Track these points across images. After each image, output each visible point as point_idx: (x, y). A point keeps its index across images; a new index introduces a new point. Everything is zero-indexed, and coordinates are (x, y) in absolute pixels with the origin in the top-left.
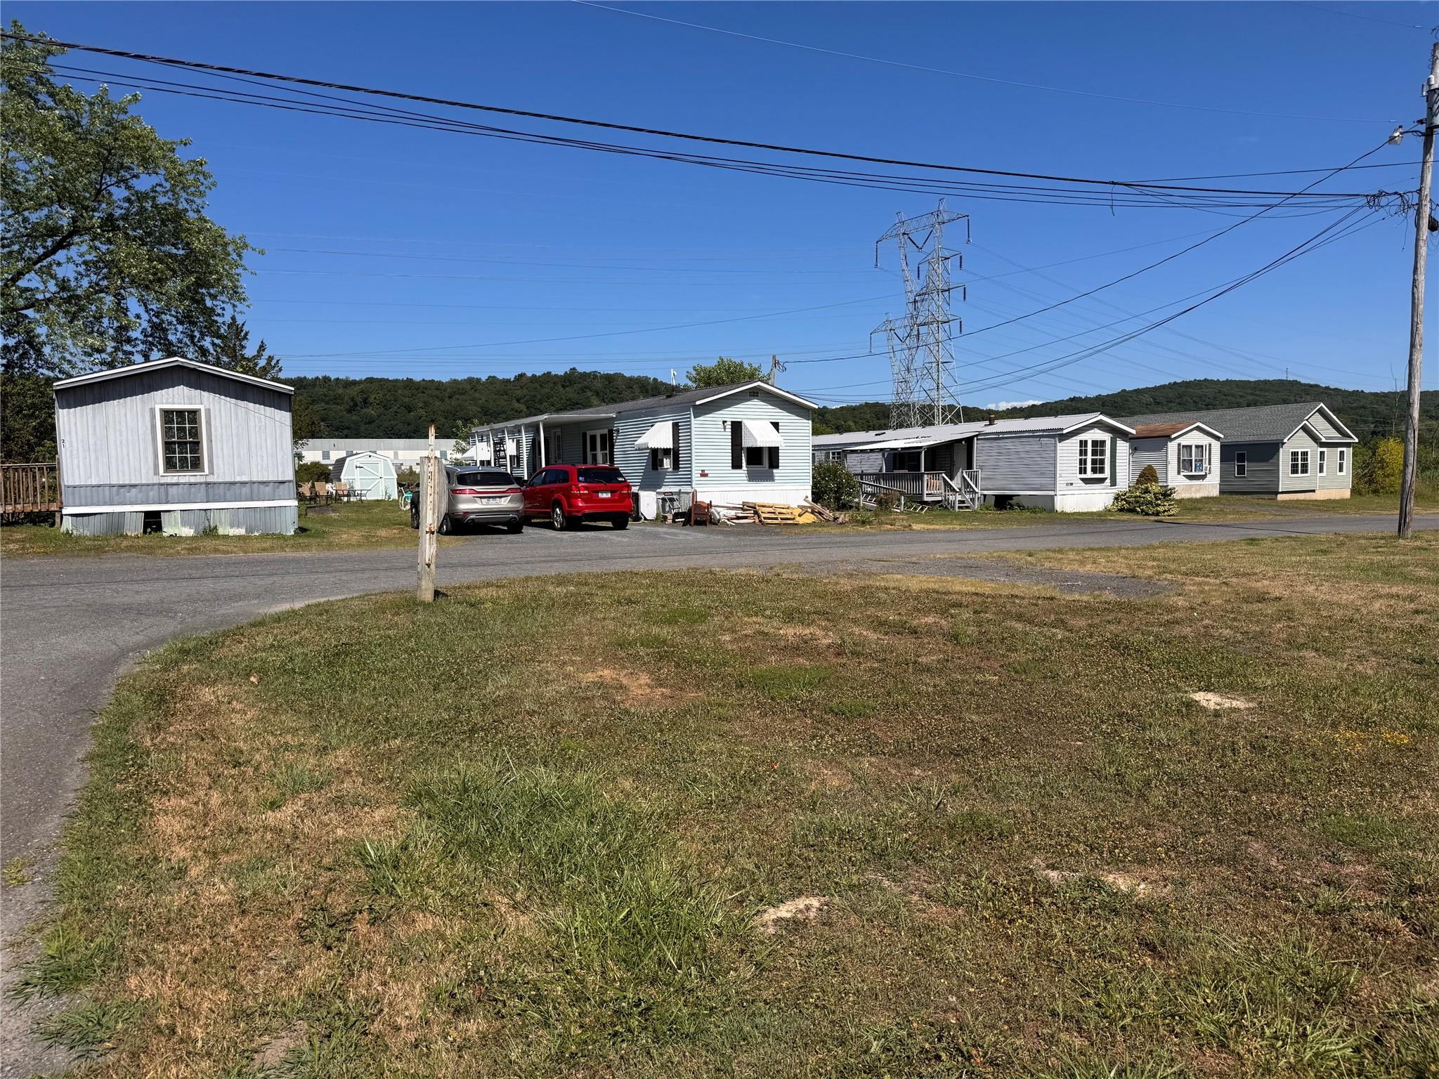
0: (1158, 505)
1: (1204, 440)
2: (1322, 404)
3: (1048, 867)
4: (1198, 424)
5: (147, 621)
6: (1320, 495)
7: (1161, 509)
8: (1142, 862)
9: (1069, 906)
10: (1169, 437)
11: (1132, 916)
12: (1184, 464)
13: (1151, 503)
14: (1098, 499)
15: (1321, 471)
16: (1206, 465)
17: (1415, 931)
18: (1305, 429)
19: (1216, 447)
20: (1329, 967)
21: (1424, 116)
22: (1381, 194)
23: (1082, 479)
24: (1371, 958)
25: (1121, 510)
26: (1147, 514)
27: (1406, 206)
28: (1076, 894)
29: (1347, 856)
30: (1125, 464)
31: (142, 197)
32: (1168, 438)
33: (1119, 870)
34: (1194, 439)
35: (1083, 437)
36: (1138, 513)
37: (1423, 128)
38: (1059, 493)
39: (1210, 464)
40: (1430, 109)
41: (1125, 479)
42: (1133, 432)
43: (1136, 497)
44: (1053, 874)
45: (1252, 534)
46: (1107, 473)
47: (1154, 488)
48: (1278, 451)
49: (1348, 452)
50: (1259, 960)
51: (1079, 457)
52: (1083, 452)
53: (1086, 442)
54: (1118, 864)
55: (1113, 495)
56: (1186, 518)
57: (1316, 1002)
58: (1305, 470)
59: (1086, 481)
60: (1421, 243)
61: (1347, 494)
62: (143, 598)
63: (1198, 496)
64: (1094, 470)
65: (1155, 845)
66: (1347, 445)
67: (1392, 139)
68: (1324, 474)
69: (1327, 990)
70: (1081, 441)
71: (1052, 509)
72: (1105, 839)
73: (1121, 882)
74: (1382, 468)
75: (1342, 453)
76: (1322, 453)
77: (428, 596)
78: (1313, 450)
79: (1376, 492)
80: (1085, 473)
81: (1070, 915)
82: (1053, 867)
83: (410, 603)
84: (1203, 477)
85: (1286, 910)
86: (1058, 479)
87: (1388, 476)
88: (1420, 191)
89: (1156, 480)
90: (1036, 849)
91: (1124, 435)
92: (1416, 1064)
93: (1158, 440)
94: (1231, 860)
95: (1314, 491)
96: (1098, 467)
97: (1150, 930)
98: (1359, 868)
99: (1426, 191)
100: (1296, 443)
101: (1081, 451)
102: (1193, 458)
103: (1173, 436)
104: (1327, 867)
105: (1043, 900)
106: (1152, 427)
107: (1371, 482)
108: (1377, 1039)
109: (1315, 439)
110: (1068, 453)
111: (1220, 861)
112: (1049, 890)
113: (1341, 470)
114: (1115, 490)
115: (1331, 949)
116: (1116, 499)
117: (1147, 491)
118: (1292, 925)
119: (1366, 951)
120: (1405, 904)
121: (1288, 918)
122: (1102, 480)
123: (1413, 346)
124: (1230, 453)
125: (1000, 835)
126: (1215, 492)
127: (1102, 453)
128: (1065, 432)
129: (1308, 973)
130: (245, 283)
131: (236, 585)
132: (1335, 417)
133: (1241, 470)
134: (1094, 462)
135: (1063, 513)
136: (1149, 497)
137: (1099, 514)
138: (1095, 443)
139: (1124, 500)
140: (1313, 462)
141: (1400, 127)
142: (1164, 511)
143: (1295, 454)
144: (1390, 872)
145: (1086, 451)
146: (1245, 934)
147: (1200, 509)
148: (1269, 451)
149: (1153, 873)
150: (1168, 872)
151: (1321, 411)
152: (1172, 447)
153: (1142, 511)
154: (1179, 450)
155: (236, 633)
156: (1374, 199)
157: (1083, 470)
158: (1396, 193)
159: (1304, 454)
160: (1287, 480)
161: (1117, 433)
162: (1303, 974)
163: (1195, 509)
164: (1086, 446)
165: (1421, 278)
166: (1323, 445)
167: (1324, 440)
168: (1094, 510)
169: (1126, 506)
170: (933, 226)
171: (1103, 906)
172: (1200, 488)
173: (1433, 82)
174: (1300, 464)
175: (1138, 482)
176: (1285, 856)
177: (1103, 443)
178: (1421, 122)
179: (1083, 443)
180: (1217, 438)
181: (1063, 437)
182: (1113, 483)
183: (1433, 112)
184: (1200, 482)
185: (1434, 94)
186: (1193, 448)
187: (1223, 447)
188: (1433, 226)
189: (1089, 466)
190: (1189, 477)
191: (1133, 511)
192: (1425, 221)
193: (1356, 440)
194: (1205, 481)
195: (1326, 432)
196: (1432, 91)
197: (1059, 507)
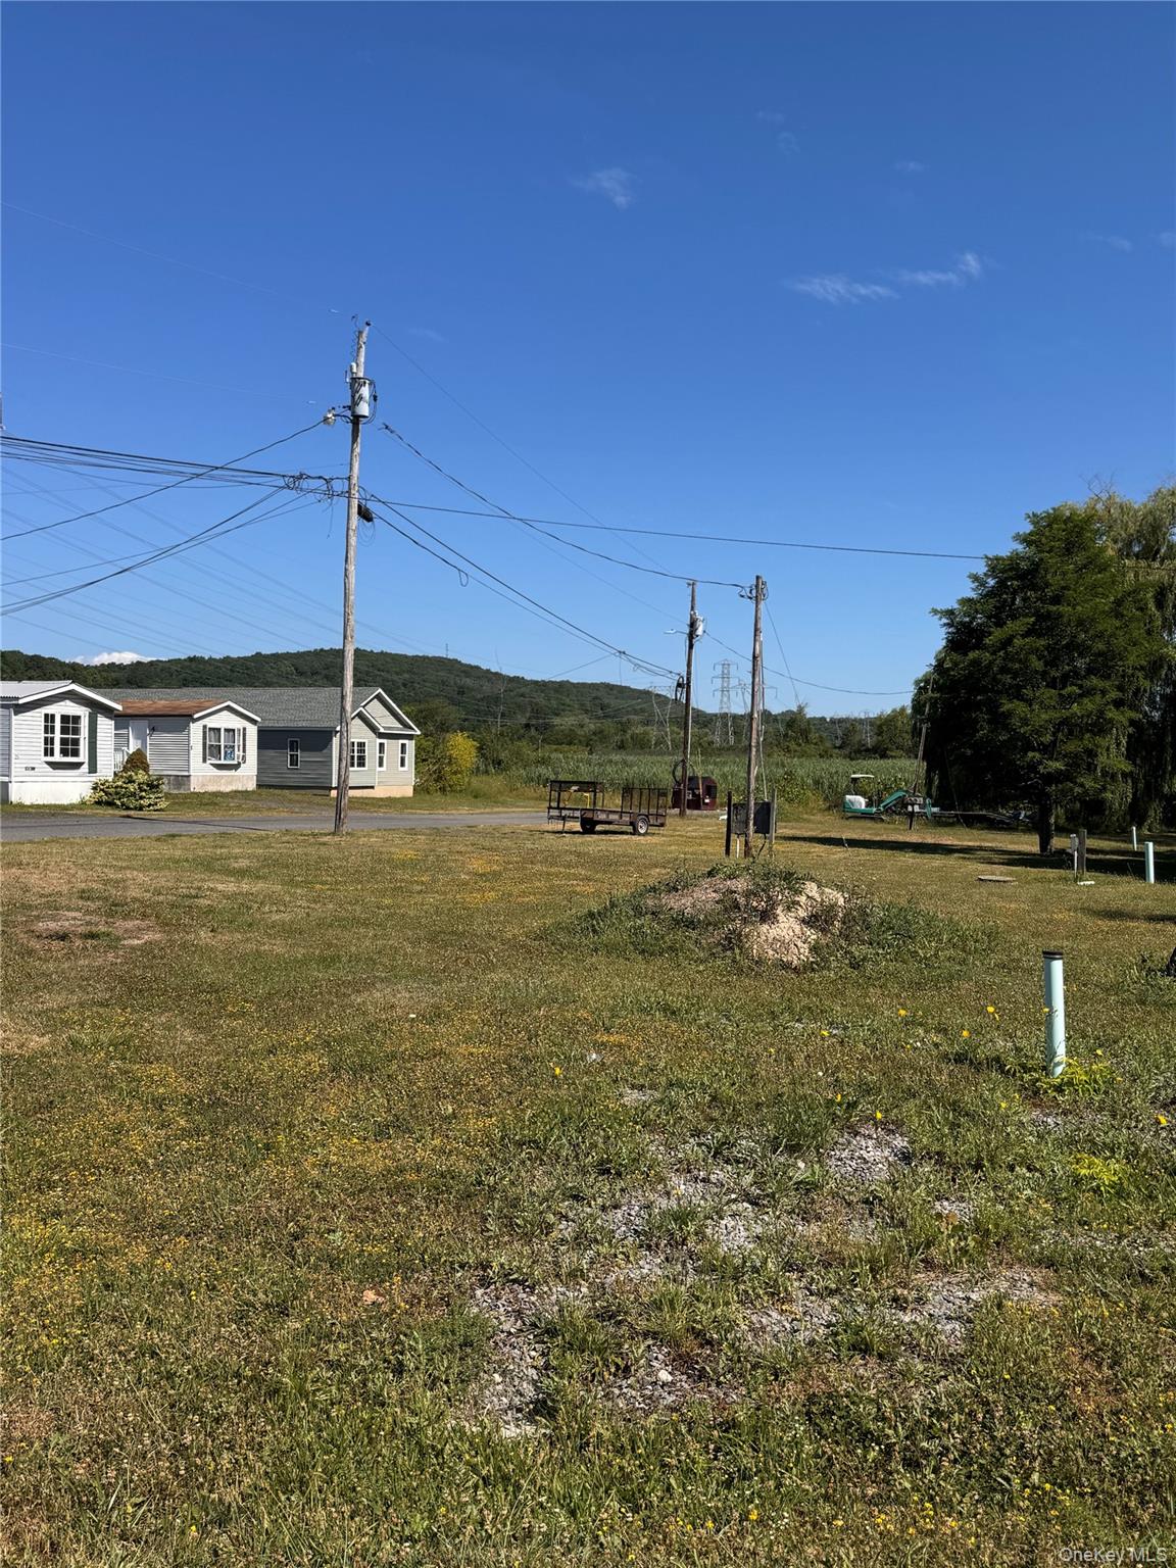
0: (141, 798)
1: (236, 723)
2: (380, 690)
4: (229, 703)
6: (379, 792)
7: (146, 802)
10: (191, 716)
12: (211, 751)
13: (133, 794)
14: (72, 789)
15: (381, 765)
16: (238, 753)
18: (360, 716)
19: (252, 732)
21: (349, 404)
22: (301, 477)
23: (48, 763)
25: (99, 803)
26: (128, 808)
27: (331, 492)
30: (110, 750)
32: (188, 718)
34: (224, 720)
35: (50, 709)
36: (118, 807)
37: (350, 415)
38: (13, 779)
39: (244, 751)
40: (353, 397)
41: (109, 762)
42: (120, 708)
43: (116, 787)
46: (84, 756)
47: (141, 777)
48: (331, 739)
49: (411, 745)
51: (43, 735)
52: (49, 729)
53: (53, 716)
55: (91, 784)
56: (184, 815)
58: (362, 764)
59: (55, 766)
60: (351, 533)
61: (409, 792)
63: (227, 789)
64: (64, 752)
66: (410, 737)
67: (326, 419)
68: (384, 769)
70: (46, 716)
71: (6, 800)
74: (450, 763)
75: (403, 745)
76: (381, 745)
78: (372, 743)
79: (443, 790)
80: (52, 755)
84: (236, 767)
86: (13, 761)
87: (455, 773)
88: (349, 478)
89: (146, 768)
91: (108, 712)
93: (179, 720)
95: (372, 787)
96: (70, 748)
99: (354, 481)
100: (349, 731)
101: (46, 727)
102: (222, 744)
103: (196, 716)
106: (176, 704)
107: (439, 779)
109: (373, 729)
110: (27, 730)
113: (403, 765)
114: (94, 778)
116: (94, 788)
117: (131, 781)
122: (78, 765)
124: (270, 739)
126: (251, 786)
127: (76, 731)
128: (21, 702)
132: (394, 705)
133: (294, 761)
134: (64, 742)
135: (21, 806)
136: (131, 787)
137: (72, 807)
138: (65, 719)
139: (102, 790)
140: (371, 753)
141: (333, 409)
142: (150, 805)
145: (53, 728)
147: (216, 804)
148: (318, 739)
151: (379, 697)
152: (196, 730)
153: (123, 804)
154: (204, 733)
156: (297, 481)
157: (49, 752)
158: (320, 477)
159: (361, 745)
160: (341, 774)
161: (97, 708)
164: (53, 721)
165: (352, 568)
166: (381, 735)
167: (382, 730)
168: (65, 802)
169: (105, 798)
172: (231, 780)
173: (355, 370)
174: (355, 757)
175: (125, 769)
177: (77, 719)
178: (348, 408)
179: (49, 718)
180: (252, 721)
181: (21, 709)
182: (93, 769)
183: (355, 401)
184: (233, 773)
185: (356, 383)
186: (222, 731)
187: (260, 732)
188: (365, 515)
189: (57, 747)
190: (219, 767)
191: (110, 804)
192: (355, 510)
193: (419, 733)
194: (239, 772)
195: (385, 721)
196: (354, 380)
197: (14, 798)
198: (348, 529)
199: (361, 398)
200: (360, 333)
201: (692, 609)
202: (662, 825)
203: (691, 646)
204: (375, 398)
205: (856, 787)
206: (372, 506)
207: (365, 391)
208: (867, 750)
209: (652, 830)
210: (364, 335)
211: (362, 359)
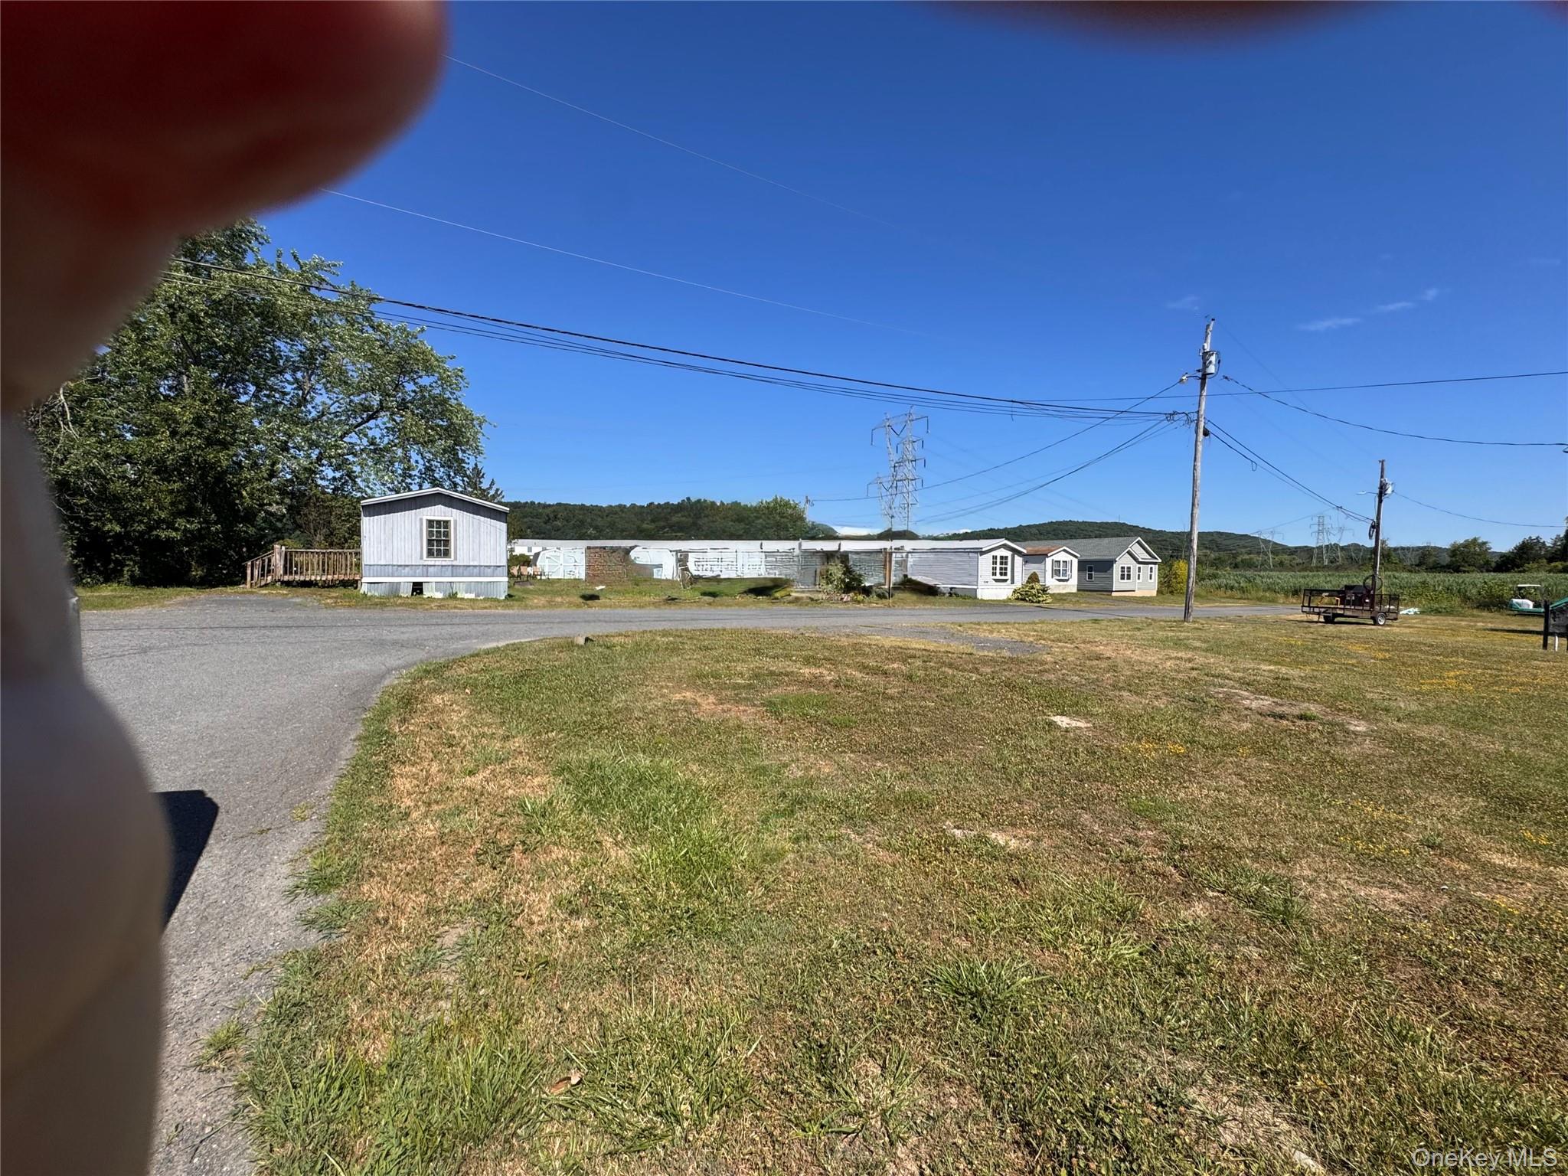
0: (1039, 597)
1: (1068, 558)
2: (1139, 538)
3: (955, 827)
4: (1065, 548)
5: (406, 651)
6: (1138, 594)
7: (1041, 599)
8: (1014, 825)
9: (966, 853)
11: (1005, 861)
12: (1056, 572)
13: (1035, 595)
14: (1003, 592)
15: (1139, 579)
16: (1069, 573)
17: (1182, 875)
18: (1129, 552)
19: (1075, 562)
20: (1127, 898)
21: (1201, 367)
22: (1175, 413)
23: (994, 579)
24: (1154, 892)
25: (1017, 599)
26: (1032, 602)
27: (1189, 421)
28: (971, 845)
29: (1142, 825)
30: (1021, 571)
31: (422, 388)
32: (1046, 555)
33: (999, 830)
34: (1062, 557)
35: (994, 553)
36: (1027, 601)
37: (1200, 375)
38: (979, 587)
39: (1071, 572)
40: (1204, 363)
41: (1020, 580)
42: (1025, 551)
43: (1026, 591)
44: (958, 833)
45: (1096, 616)
46: (1009, 576)
47: (1037, 586)
48: (1113, 566)
49: (1155, 568)
50: (1083, 892)
51: (992, 566)
52: (995, 563)
54: (998, 826)
55: (1012, 590)
56: (1056, 605)
57: (1118, 921)
58: (1129, 578)
59: (997, 580)
60: (1199, 444)
61: (1154, 593)
62: (405, 637)
63: (1064, 592)
64: (1001, 574)
65: (1023, 814)
66: (1155, 563)
67: (1182, 380)
68: (1141, 580)
69: (1125, 913)
70: (993, 556)
71: (975, 597)
72: (992, 810)
73: (999, 838)
74: (1176, 578)
75: (1151, 568)
76: (1139, 568)
77: (581, 641)
78: (1134, 566)
79: (1172, 592)
80: (996, 575)
81: (966, 859)
82: (958, 828)
83: (571, 645)
84: (1067, 580)
85: (1102, 859)
86: (979, 578)
87: (1178, 583)
88: (1198, 413)
89: (1038, 582)
90: (948, 816)
91: (1019, 553)
92: (1179, 965)
93: (1040, 557)
94: (1070, 825)
95: (1134, 591)
96: (1004, 572)
97: (1016, 870)
98: (1150, 833)
99: (1202, 412)
100: (1123, 561)
101: (993, 562)
102: (1061, 569)
103: (1049, 555)
104: (1129, 831)
105: (950, 848)
106: (1036, 549)
107: (1169, 586)
108: (1154, 947)
109: (1135, 559)
110: (985, 563)
111: (1063, 826)
112: (954, 843)
113: (1151, 579)
114: (1014, 587)
115: (1129, 885)
116: (1014, 592)
117: (1032, 588)
118: (1105, 869)
119: (1151, 888)
120: (1176, 857)
121: (1103, 864)
122: (1006, 580)
123: (1193, 505)
124: (1084, 566)
125: (927, 805)
126: (1074, 590)
127: (1006, 563)
128: (983, 550)
129: (1112, 902)
130: (483, 444)
131: (464, 629)
132: (1147, 546)
133: (1090, 576)
134: (1001, 569)
135: (982, 600)
136: (1034, 591)
137: (1004, 601)
138: (1002, 558)
139: (1019, 593)
140: (1134, 573)
141: (1186, 374)
142: (1043, 601)
143: (1123, 568)
144: (1168, 836)
146: (1075, 875)
147: (1064, 600)
148: (1107, 566)
149: (1020, 833)
150: (1030, 832)
151: (1138, 542)
152: (1049, 561)
153: (1030, 600)
154: (1053, 563)
155: (461, 661)
156: (1171, 416)
157: (994, 574)
158: (1184, 413)
159: (1129, 568)
160: (1118, 584)
161: (1015, 551)
162: (1111, 902)
163: (1061, 599)
164: (996, 559)
165: (1199, 464)
166: (1140, 563)
167: (1140, 560)
168: (1001, 598)
169: (1020, 597)
170: (906, 422)
171: (988, 854)
172: (1065, 587)
173: (1205, 348)
174: (1126, 575)
175: (1028, 582)
176: (1104, 822)
177: (1006, 558)
178: (1199, 371)
179: (995, 557)
180: (1076, 557)
181: (983, 553)
182: (1013, 582)
183: (1205, 366)
184: (1065, 583)
185: (1206, 355)
186: (1061, 563)
187: (1079, 562)
188: (1206, 433)
189: (998, 571)
190: (1059, 580)
191: (1024, 600)
192: (1201, 431)
193: (1160, 561)
194: (1068, 583)
195: (1142, 555)
196: (1205, 353)
197: (979, 597)
198: (1196, 441)
199: (1211, 362)
200: (1208, 326)
201: (1382, 477)
202: (1396, 619)
203: (1380, 501)
204: (1219, 362)
205: (1522, 594)
206: (1210, 428)
207: (1213, 358)
208: (1443, 567)
209: (1390, 622)
210: (1211, 328)
211: (1209, 340)
